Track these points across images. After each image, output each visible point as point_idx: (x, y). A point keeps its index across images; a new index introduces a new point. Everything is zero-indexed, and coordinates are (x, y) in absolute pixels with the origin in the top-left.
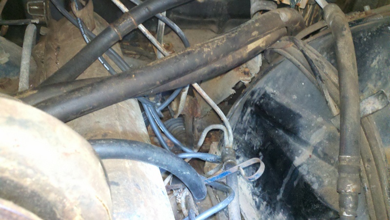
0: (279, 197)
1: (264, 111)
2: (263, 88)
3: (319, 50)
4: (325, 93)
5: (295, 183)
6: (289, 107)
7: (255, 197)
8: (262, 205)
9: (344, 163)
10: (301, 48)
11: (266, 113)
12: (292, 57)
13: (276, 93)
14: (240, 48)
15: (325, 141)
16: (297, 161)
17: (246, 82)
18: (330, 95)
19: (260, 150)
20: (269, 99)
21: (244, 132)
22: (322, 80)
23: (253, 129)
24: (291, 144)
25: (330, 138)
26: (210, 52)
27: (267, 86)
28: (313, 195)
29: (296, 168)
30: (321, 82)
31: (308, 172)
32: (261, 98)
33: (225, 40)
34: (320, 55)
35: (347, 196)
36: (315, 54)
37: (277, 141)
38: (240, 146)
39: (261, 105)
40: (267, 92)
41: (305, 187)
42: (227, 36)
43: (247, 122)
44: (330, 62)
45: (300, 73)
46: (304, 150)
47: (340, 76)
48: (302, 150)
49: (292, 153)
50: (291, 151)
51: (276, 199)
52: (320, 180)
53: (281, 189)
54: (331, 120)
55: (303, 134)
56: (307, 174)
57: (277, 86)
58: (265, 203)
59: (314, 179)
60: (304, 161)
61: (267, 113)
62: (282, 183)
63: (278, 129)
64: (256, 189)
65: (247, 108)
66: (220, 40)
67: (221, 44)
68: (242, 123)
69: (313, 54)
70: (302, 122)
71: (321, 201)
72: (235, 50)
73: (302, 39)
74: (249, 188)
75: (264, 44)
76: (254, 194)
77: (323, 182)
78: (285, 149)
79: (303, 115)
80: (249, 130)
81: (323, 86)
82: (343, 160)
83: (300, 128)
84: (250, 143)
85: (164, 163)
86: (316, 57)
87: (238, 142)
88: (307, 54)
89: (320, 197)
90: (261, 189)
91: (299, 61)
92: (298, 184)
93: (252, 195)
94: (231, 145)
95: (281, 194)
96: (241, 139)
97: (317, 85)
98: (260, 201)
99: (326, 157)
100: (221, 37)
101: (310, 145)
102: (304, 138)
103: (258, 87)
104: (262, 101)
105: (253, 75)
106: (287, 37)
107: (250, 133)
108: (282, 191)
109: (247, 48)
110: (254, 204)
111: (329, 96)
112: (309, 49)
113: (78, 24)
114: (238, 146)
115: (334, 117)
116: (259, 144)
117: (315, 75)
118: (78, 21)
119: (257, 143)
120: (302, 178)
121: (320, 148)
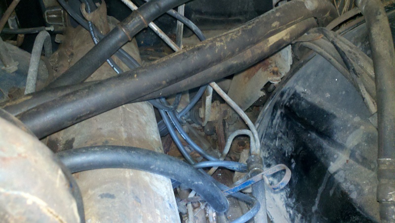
0: (314, 208)
1: (294, 113)
2: (293, 88)
3: (353, 40)
4: (360, 88)
5: (331, 192)
6: (322, 107)
7: (289, 210)
8: (296, 217)
9: (383, 167)
10: (331, 39)
11: (296, 115)
12: (323, 51)
13: (307, 92)
14: (258, 41)
15: (363, 143)
16: (333, 167)
17: (276, 83)
18: (366, 90)
19: (292, 156)
20: (300, 100)
21: (274, 137)
22: (356, 74)
23: (284, 134)
24: (325, 148)
25: (369, 139)
26: (224, 46)
27: (297, 84)
28: (351, 205)
29: (331, 175)
30: (355, 76)
31: (346, 179)
32: (290, 99)
33: (240, 33)
34: (354, 46)
35: (389, 206)
36: (348, 45)
37: (310, 145)
38: (271, 153)
39: (291, 106)
40: (298, 91)
41: (343, 196)
42: (243, 28)
43: (277, 126)
44: (366, 54)
45: (332, 68)
46: (340, 154)
47: (375, 67)
48: (338, 154)
49: (327, 158)
50: (325, 156)
51: (311, 210)
52: (359, 187)
53: (316, 199)
54: (370, 119)
55: (338, 137)
56: (344, 182)
57: (307, 84)
58: (300, 215)
59: (352, 187)
60: (340, 166)
61: (298, 115)
62: (317, 192)
63: (310, 132)
64: (289, 199)
65: (277, 110)
66: (235, 33)
67: (235, 37)
68: (272, 128)
69: (345, 45)
70: (337, 122)
71: (361, 212)
72: (253, 43)
73: (332, 30)
74: (283, 199)
75: (288, 37)
76: (287, 205)
77: (362, 190)
78: (319, 154)
79: (337, 115)
80: (280, 135)
81: (358, 80)
82: (383, 163)
83: (335, 130)
84: (281, 149)
85: (170, 172)
86: (349, 49)
87: (269, 148)
88: (338, 45)
89: (359, 208)
90: (294, 200)
91: (330, 54)
92: (334, 194)
93: (286, 207)
94: (258, 151)
95: (316, 205)
96: (272, 144)
97: (351, 80)
98: (294, 214)
99: (364, 161)
100: (236, 29)
101: (346, 148)
102: (339, 141)
103: (288, 87)
104: (292, 101)
105: (283, 75)
106: (315, 29)
107: (281, 138)
108: (317, 201)
109: (268, 41)
110: (288, 217)
111: (365, 92)
112: (340, 40)
113: (89, 27)
114: (269, 153)
115: (372, 115)
116: (290, 149)
117: (348, 68)
118: (89, 24)
119: (289, 148)
120: (338, 187)
121: (358, 151)
